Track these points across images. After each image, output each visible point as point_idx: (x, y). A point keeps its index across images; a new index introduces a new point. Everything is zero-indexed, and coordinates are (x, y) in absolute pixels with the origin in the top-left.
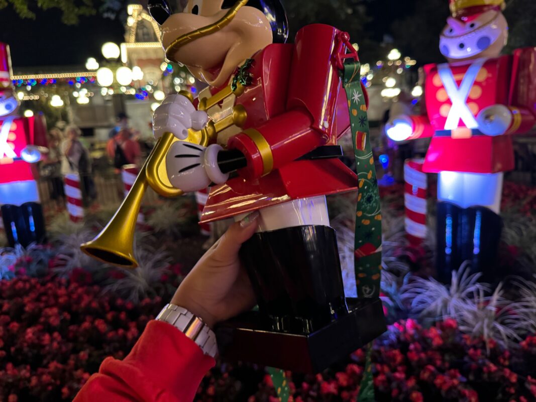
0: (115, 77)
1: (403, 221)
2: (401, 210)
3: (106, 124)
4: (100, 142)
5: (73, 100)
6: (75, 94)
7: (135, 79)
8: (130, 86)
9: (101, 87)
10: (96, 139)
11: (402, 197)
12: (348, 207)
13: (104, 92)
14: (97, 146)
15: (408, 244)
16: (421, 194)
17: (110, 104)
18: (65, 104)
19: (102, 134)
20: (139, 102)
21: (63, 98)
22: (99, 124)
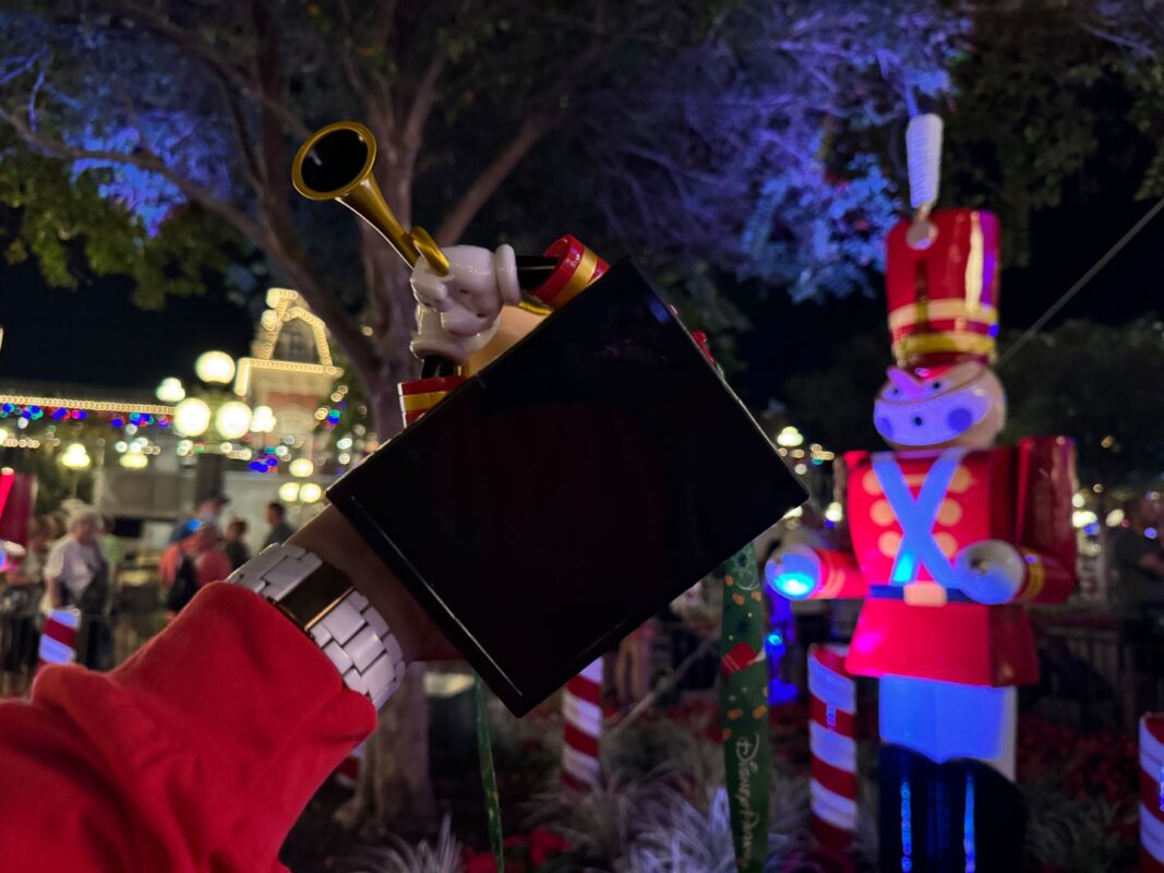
0: (213, 420)
1: (806, 786)
2: (803, 761)
3: (171, 514)
4: (150, 552)
5: (113, 458)
6: (121, 446)
7: (256, 429)
8: (242, 443)
9: (180, 439)
10: (142, 544)
11: (806, 733)
12: (684, 745)
13: (185, 448)
14: (141, 561)
15: (815, 843)
16: (845, 725)
17: (191, 475)
18: (94, 464)
19: (159, 534)
20: (256, 476)
21: (90, 451)
22: (157, 513)
